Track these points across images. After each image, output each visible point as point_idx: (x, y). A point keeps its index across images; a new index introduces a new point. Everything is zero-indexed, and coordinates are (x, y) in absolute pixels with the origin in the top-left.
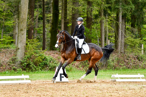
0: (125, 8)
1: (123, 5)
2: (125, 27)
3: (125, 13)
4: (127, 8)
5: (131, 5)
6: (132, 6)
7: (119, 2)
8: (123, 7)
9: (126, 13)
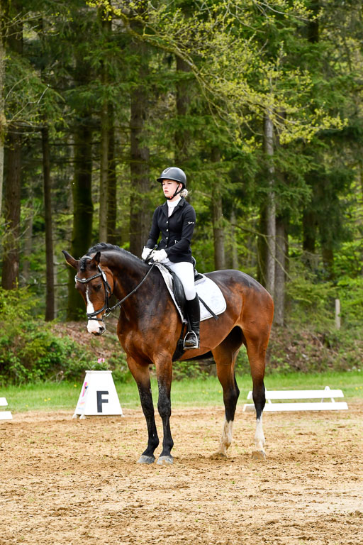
0: (285, 193)
1: (279, 186)
2: (287, 250)
3: (285, 208)
4: (291, 196)
5: (301, 187)
6: (304, 188)
7: (266, 178)
8: (278, 191)
9: (288, 210)
